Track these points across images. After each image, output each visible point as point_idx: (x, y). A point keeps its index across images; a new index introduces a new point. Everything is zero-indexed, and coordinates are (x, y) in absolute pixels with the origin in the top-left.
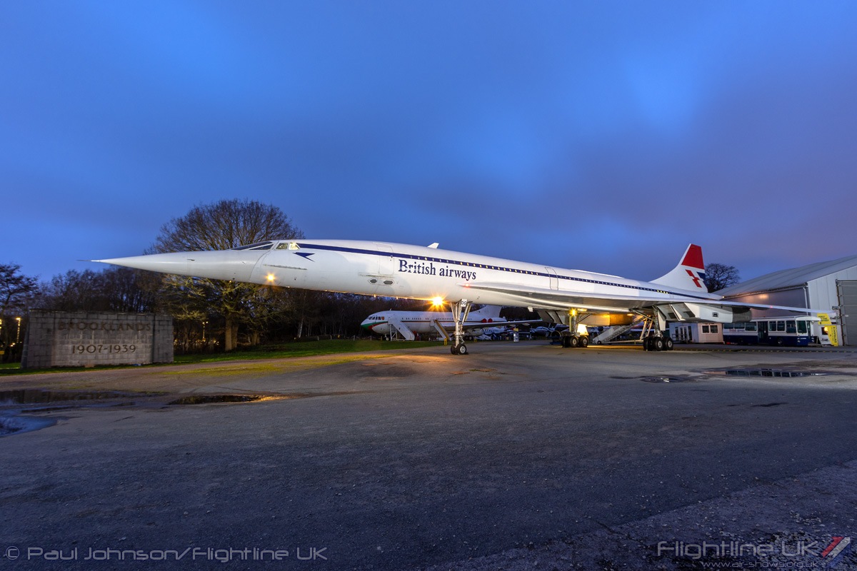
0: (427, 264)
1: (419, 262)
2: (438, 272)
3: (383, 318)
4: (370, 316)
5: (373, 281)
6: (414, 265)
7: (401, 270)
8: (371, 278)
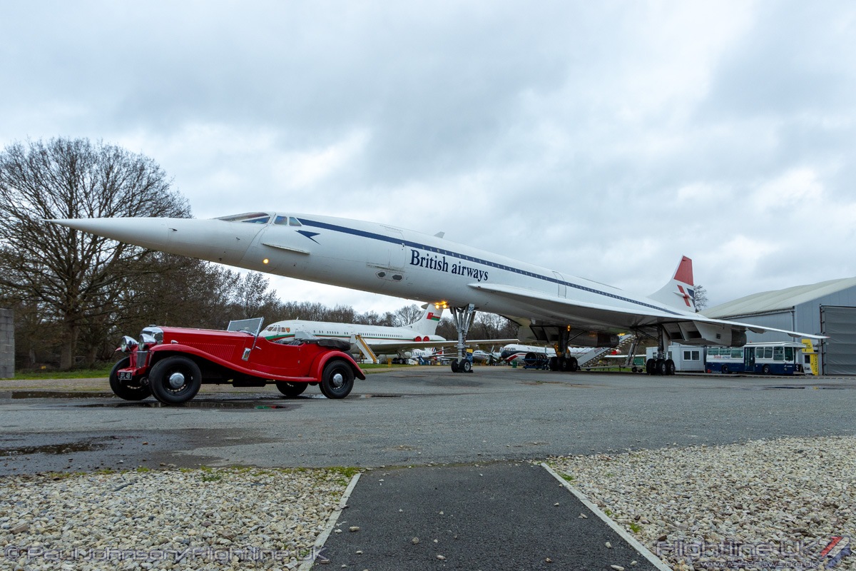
0: (440, 257)
1: (432, 254)
2: (450, 268)
3: (288, 330)
4: (269, 326)
5: (382, 275)
6: (426, 257)
7: (412, 263)
8: (380, 271)
